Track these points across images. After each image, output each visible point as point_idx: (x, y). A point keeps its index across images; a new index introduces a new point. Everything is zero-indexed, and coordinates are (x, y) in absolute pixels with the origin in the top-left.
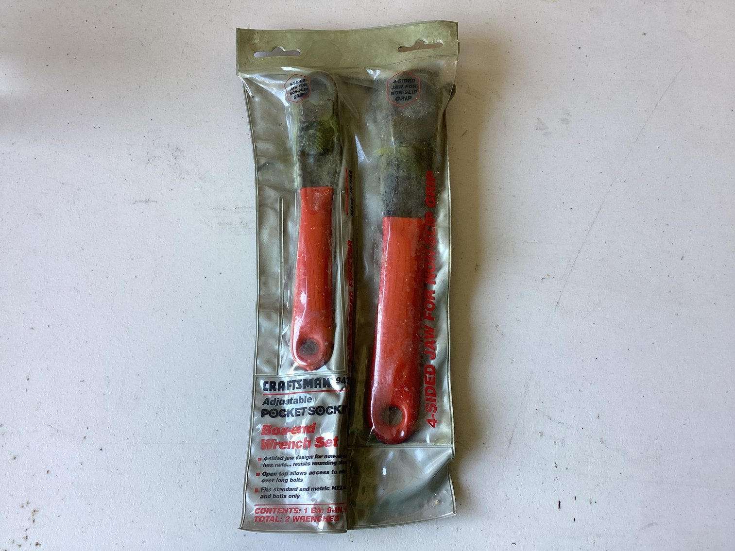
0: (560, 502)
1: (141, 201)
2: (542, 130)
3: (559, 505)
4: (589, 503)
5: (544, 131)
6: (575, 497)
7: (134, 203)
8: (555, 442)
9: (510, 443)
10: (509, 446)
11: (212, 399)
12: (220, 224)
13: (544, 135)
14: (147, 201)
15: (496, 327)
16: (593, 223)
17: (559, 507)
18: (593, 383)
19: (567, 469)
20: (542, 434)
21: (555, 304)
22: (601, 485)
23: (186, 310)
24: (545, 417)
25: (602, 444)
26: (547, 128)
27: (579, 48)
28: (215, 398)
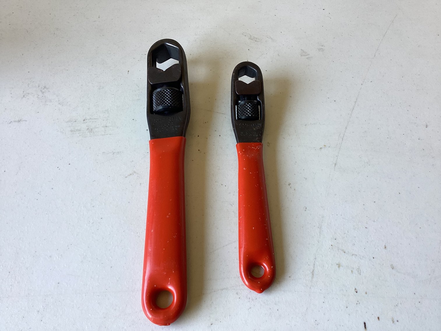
0: (365, 323)
1: (15, 121)
2: (305, 56)
3: (365, 326)
4: (392, 322)
5: (307, 56)
6: (378, 318)
7: (10, 123)
8: (352, 271)
9: (313, 274)
10: (312, 277)
11: (56, 258)
12: (71, 131)
13: (307, 58)
14: (19, 121)
15: (289, 185)
16: (353, 109)
17: (365, 328)
18: (376, 221)
19: (366, 293)
20: (339, 265)
21: (334, 165)
22: (399, 305)
23: (40, 192)
24: (340, 250)
25: (393, 270)
26: (309, 55)
27: (324, 9)
28: (59, 257)
